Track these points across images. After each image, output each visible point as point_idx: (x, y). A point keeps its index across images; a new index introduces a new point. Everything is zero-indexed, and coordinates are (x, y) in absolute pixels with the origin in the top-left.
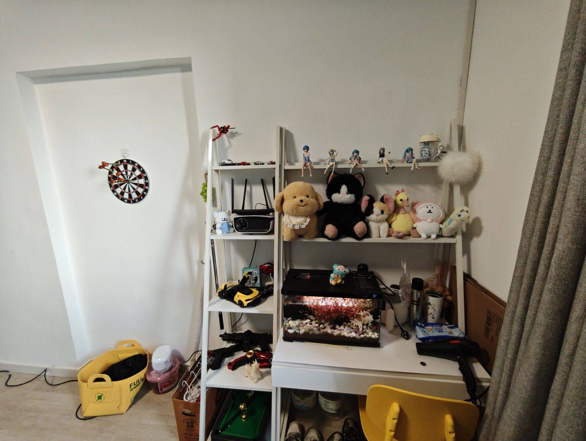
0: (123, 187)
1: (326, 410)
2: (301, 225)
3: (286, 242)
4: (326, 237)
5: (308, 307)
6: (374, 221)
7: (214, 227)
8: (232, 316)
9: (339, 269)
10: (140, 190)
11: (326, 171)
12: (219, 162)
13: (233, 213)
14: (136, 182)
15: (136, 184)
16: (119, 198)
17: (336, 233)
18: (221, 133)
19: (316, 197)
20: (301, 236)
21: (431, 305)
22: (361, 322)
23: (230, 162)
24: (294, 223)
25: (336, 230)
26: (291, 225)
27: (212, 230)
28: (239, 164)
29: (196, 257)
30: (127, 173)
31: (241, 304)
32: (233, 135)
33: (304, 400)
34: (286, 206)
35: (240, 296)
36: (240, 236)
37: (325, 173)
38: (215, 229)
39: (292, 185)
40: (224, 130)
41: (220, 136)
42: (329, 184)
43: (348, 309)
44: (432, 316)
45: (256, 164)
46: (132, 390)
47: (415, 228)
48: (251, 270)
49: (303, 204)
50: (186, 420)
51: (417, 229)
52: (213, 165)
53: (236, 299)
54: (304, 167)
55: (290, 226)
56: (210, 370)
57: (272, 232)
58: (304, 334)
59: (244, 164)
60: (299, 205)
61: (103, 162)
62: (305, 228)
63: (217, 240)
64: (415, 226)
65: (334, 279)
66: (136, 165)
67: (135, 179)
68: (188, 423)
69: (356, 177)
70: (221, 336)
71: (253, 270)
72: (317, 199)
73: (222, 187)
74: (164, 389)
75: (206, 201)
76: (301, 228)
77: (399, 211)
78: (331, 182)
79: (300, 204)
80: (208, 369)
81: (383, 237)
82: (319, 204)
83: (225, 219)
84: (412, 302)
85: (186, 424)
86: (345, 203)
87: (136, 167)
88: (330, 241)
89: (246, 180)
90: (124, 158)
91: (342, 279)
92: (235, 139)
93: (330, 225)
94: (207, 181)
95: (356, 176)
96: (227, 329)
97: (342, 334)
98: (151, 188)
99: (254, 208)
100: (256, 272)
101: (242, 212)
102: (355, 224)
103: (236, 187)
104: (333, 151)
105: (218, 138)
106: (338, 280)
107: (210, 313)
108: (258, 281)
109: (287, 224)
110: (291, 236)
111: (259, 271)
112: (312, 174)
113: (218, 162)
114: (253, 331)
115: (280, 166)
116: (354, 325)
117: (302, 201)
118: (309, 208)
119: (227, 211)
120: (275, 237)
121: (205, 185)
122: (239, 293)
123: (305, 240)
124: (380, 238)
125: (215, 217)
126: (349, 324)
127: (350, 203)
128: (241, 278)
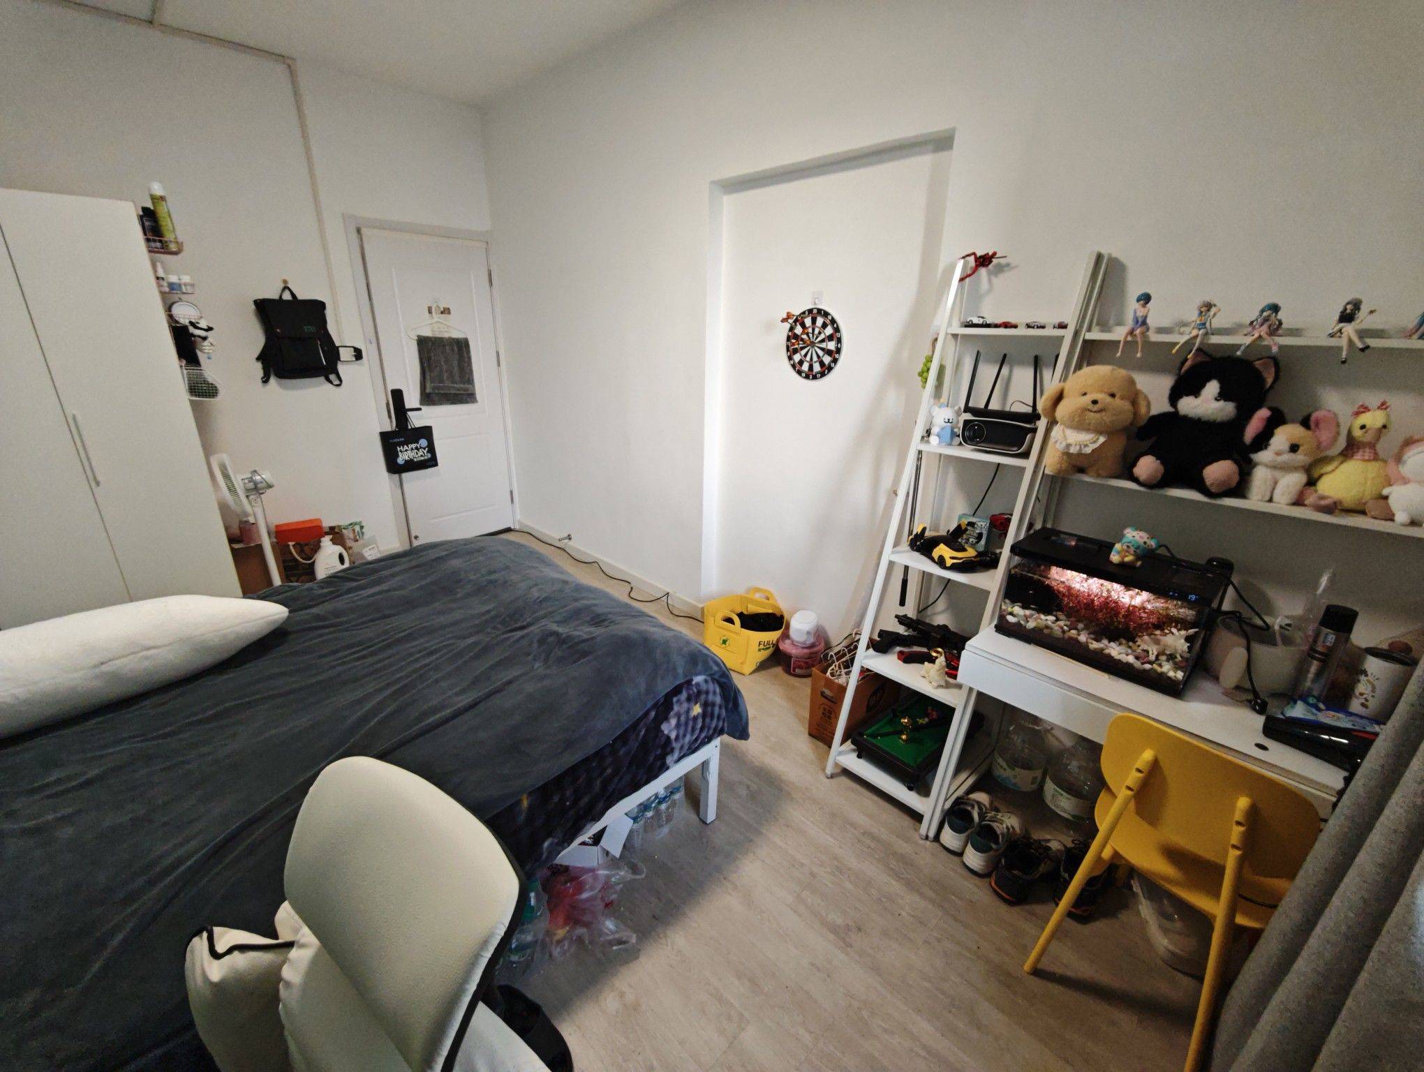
0: (803, 352)
1: (1053, 807)
2: (1082, 446)
3: (1047, 475)
4: (1135, 480)
5: (1054, 590)
6: (1267, 466)
7: (929, 433)
8: (924, 581)
9: (1134, 536)
10: (827, 359)
11: (1177, 347)
12: (962, 320)
13: (965, 411)
14: (823, 345)
15: (822, 349)
16: (795, 370)
17: (1159, 476)
18: (977, 267)
19: (1134, 397)
20: (1081, 470)
21: (1367, 675)
22: (1157, 647)
23: (980, 321)
24: (1070, 441)
25: (1161, 469)
26: (1064, 444)
27: (923, 437)
28: (996, 326)
29: (886, 483)
30: (813, 330)
31: (941, 562)
32: (1000, 269)
33: (1014, 769)
34: (1062, 410)
35: (942, 550)
36: (968, 452)
37: (1174, 351)
38: (929, 436)
39: (1086, 370)
40: (984, 261)
41: (975, 270)
42: (1183, 376)
43: (1131, 612)
44: (1363, 701)
45: (1029, 326)
46: (760, 650)
47: (1386, 498)
48: (973, 520)
49: (1096, 407)
50: (824, 704)
51: (1391, 501)
52: (950, 324)
53: (936, 553)
54: (1126, 337)
55: (1061, 446)
56: (871, 650)
57: (1026, 455)
58: (1034, 629)
59: (1006, 325)
60: (1089, 410)
61: (788, 313)
62: (1090, 453)
63: (929, 453)
64: (1385, 492)
65: (1119, 553)
66: (830, 318)
67: (823, 341)
68: (825, 709)
69: (1257, 366)
70: (897, 617)
71: (978, 520)
72: (1134, 403)
73: (958, 365)
74: (798, 671)
75: (924, 388)
76: (1083, 452)
77: (1355, 453)
78: (1187, 372)
79: (1091, 406)
80: (868, 648)
81: (1279, 503)
82: (1136, 414)
83: (949, 420)
84: (1311, 653)
85: (822, 710)
86: (1205, 419)
87: (828, 322)
88: (1142, 489)
89: (1005, 356)
90: (814, 307)
91: (1138, 558)
92: (1002, 277)
93: (1149, 456)
94: (933, 352)
95: (1257, 362)
96: (910, 610)
97: (1107, 651)
98: (843, 358)
99: (1007, 409)
100: (984, 524)
101: (985, 412)
102: (1210, 463)
103: (982, 368)
104: (1209, 306)
105: (970, 275)
106: (1127, 556)
107: (891, 564)
108: (983, 542)
109: (1056, 442)
110: (1059, 466)
111: (988, 525)
112: (1142, 351)
113: (960, 320)
114: (952, 627)
115: (1076, 334)
116: (1140, 648)
117: (1095, 402)
118: (1107, 418)
119: (956, 408)
120: (1029, 464)
121: (930, 360)
122: (942, 546)
123: (1087, 478)
124: (1271, 504)
125: (934, 414)
126: (1131, 644)
127: (1219, 420)
128: (952, 527)
